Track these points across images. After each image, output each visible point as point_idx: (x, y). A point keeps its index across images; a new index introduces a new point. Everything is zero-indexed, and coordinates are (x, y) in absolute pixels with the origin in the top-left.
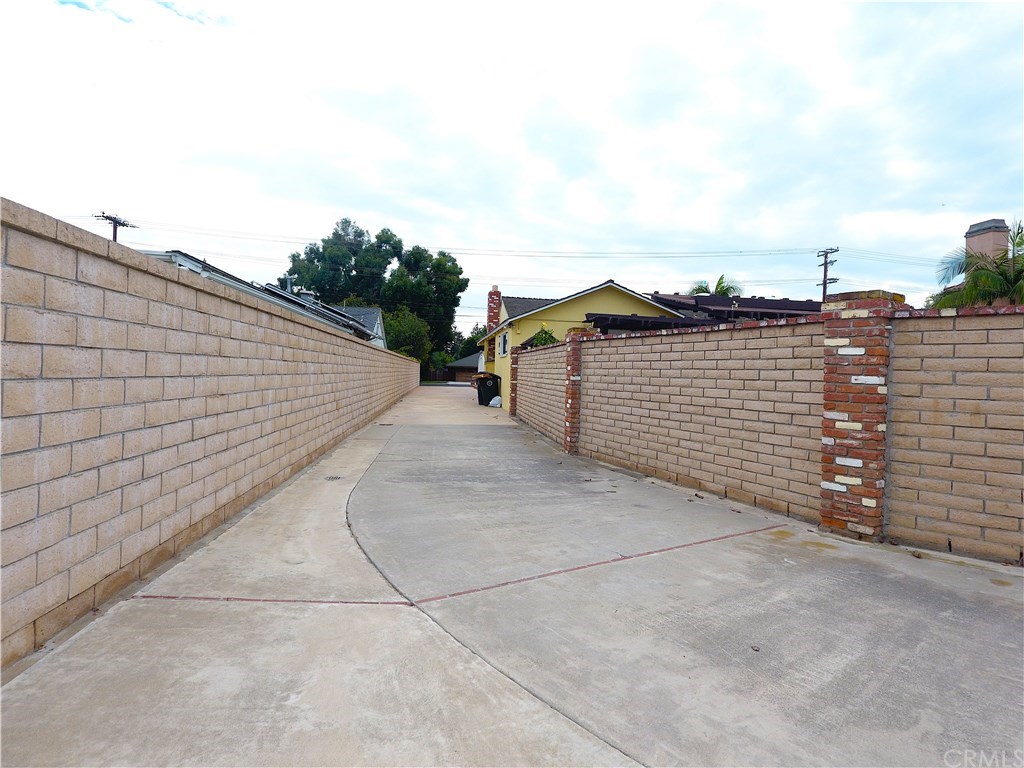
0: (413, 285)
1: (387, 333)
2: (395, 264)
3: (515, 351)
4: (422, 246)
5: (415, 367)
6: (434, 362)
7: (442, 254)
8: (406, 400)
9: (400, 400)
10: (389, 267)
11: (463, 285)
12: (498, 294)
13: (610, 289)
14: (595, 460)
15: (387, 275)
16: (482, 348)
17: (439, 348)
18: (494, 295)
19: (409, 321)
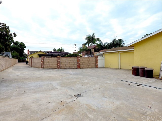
0: (16, 47)
1: (12, 55)
2: (12, 44)
3: (29, 58)
4: (17, 41)
5: (17, 60)
6: (21, 59)
7: (21, 42)
8: (16, 64)
9: (15, 64)
10: (11, 44)
11: (25, 47)
12: (29, 51)
13: (40, 51)
14: (33, 67)
15: (11, 46)
16: (27, 57)
17: (21, 57)
18: (28, 51)
19: (16, 53)
